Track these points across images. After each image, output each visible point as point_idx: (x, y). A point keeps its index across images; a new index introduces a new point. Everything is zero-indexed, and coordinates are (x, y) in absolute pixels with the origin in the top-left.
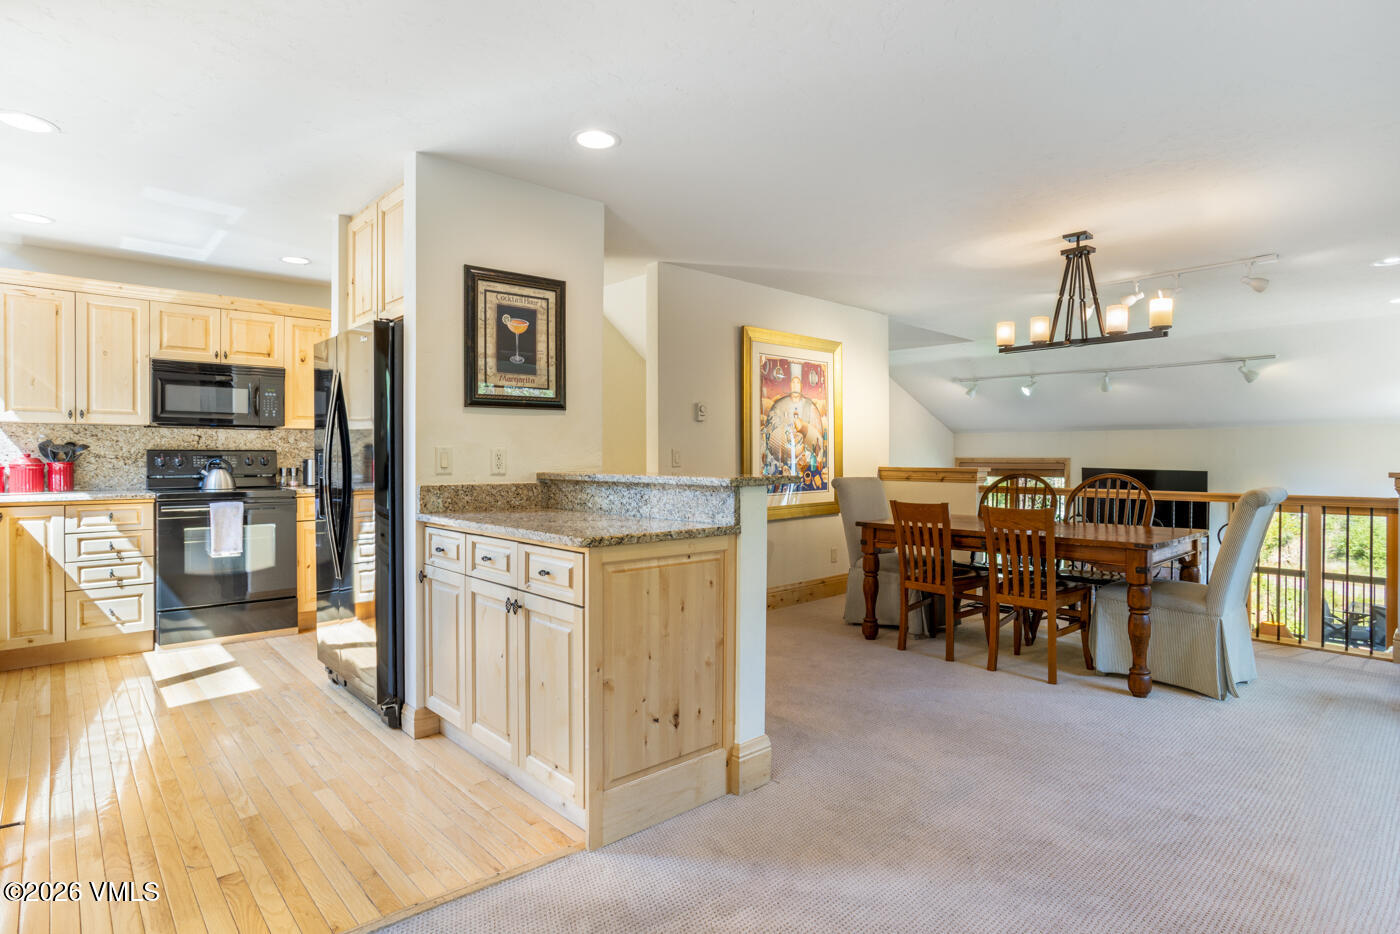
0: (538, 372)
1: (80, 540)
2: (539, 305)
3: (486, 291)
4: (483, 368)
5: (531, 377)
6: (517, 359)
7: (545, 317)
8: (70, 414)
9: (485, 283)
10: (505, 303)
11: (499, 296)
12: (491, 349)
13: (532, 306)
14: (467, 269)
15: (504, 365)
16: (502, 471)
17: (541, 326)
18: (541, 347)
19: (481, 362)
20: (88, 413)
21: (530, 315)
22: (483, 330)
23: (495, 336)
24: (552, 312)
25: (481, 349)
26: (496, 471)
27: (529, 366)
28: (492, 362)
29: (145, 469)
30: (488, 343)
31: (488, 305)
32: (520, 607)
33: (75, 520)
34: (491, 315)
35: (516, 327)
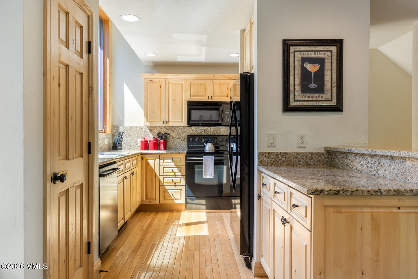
0: (326, 92)
1: (164, 168)
2: (326, 55)
3: (294, 51)
4: (293, 92)
5: (321, 95)
6: (313, 85)
7: (330, 61)
8: (164, 123)
9: (294, 47)
10: (305, 56)
11: (302, 53)
12: (297, 82)
13: (322, 56)
14: (284, 41)
15: (305, 89)
16: (303, 145)
17: (327, 66)
18: (327, 78)
19: (292, 89)
20: (169, 122)
21: (321, 61)
22: (293, 73)
23: (300, 75)
24: (335, 58)
25: (291, 82)
26: (301, 145)
27: (321, 89)
28: (298, 88)
29: (187, 142)
30: (295, 79)
31: (296, 59)
32: (288, 223)
33: (162, 160)
34: (298, 64)
35: (312, 69)
